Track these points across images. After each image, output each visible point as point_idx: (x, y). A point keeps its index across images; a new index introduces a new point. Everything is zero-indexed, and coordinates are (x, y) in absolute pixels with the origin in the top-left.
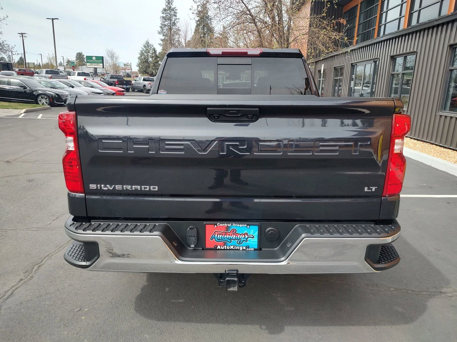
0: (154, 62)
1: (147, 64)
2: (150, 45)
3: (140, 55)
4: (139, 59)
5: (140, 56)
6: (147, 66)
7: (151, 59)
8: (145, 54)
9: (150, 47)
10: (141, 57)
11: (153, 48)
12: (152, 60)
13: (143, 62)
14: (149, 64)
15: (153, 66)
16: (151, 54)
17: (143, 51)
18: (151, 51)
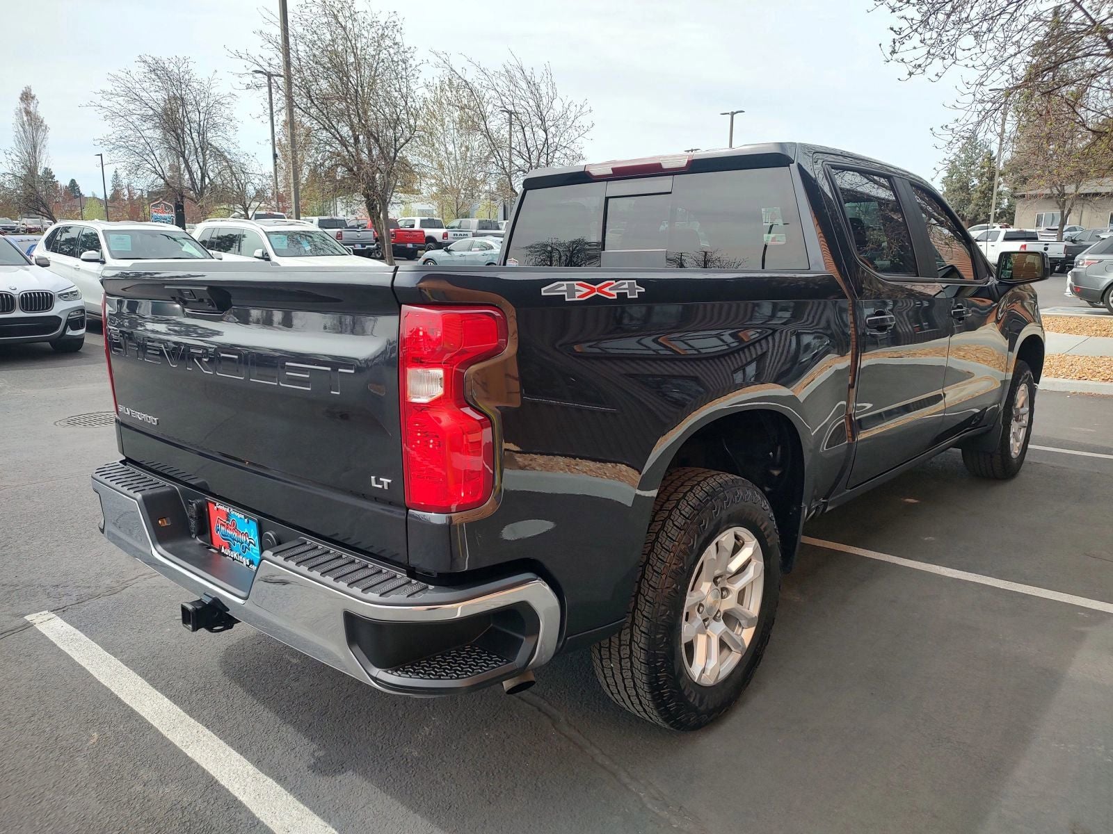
0: (984, 187)
1: (964, 194)
2: (980, 146)
3: (949, 173)
4: (943, 182)
5: (946, 175)
6: (962, 201)
7: (976, 181)
8: (963, 169)
9: (977, 151)
10: (949, 177)
11: (986, 150)
12: (980, 182)
13: (954, 191)
14: (969, 194)
15: (980, 197)
16: (979, 168)
17: (957, 163)
18: (981, 159)
